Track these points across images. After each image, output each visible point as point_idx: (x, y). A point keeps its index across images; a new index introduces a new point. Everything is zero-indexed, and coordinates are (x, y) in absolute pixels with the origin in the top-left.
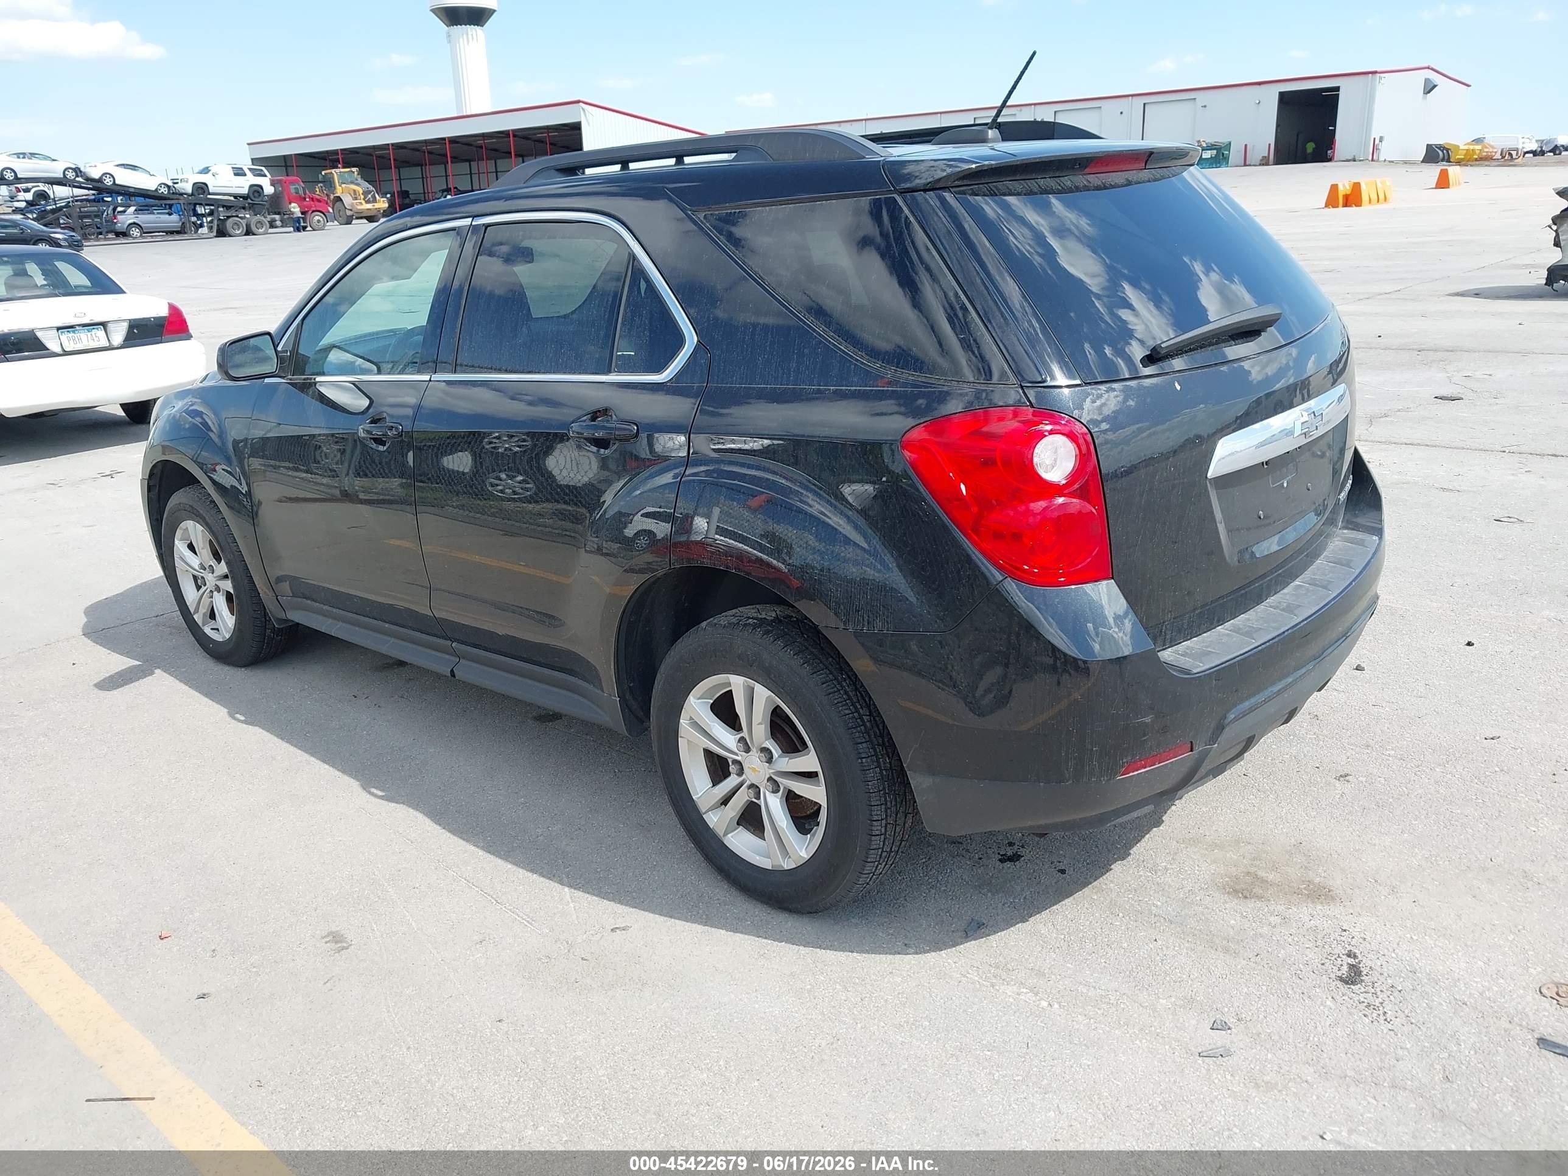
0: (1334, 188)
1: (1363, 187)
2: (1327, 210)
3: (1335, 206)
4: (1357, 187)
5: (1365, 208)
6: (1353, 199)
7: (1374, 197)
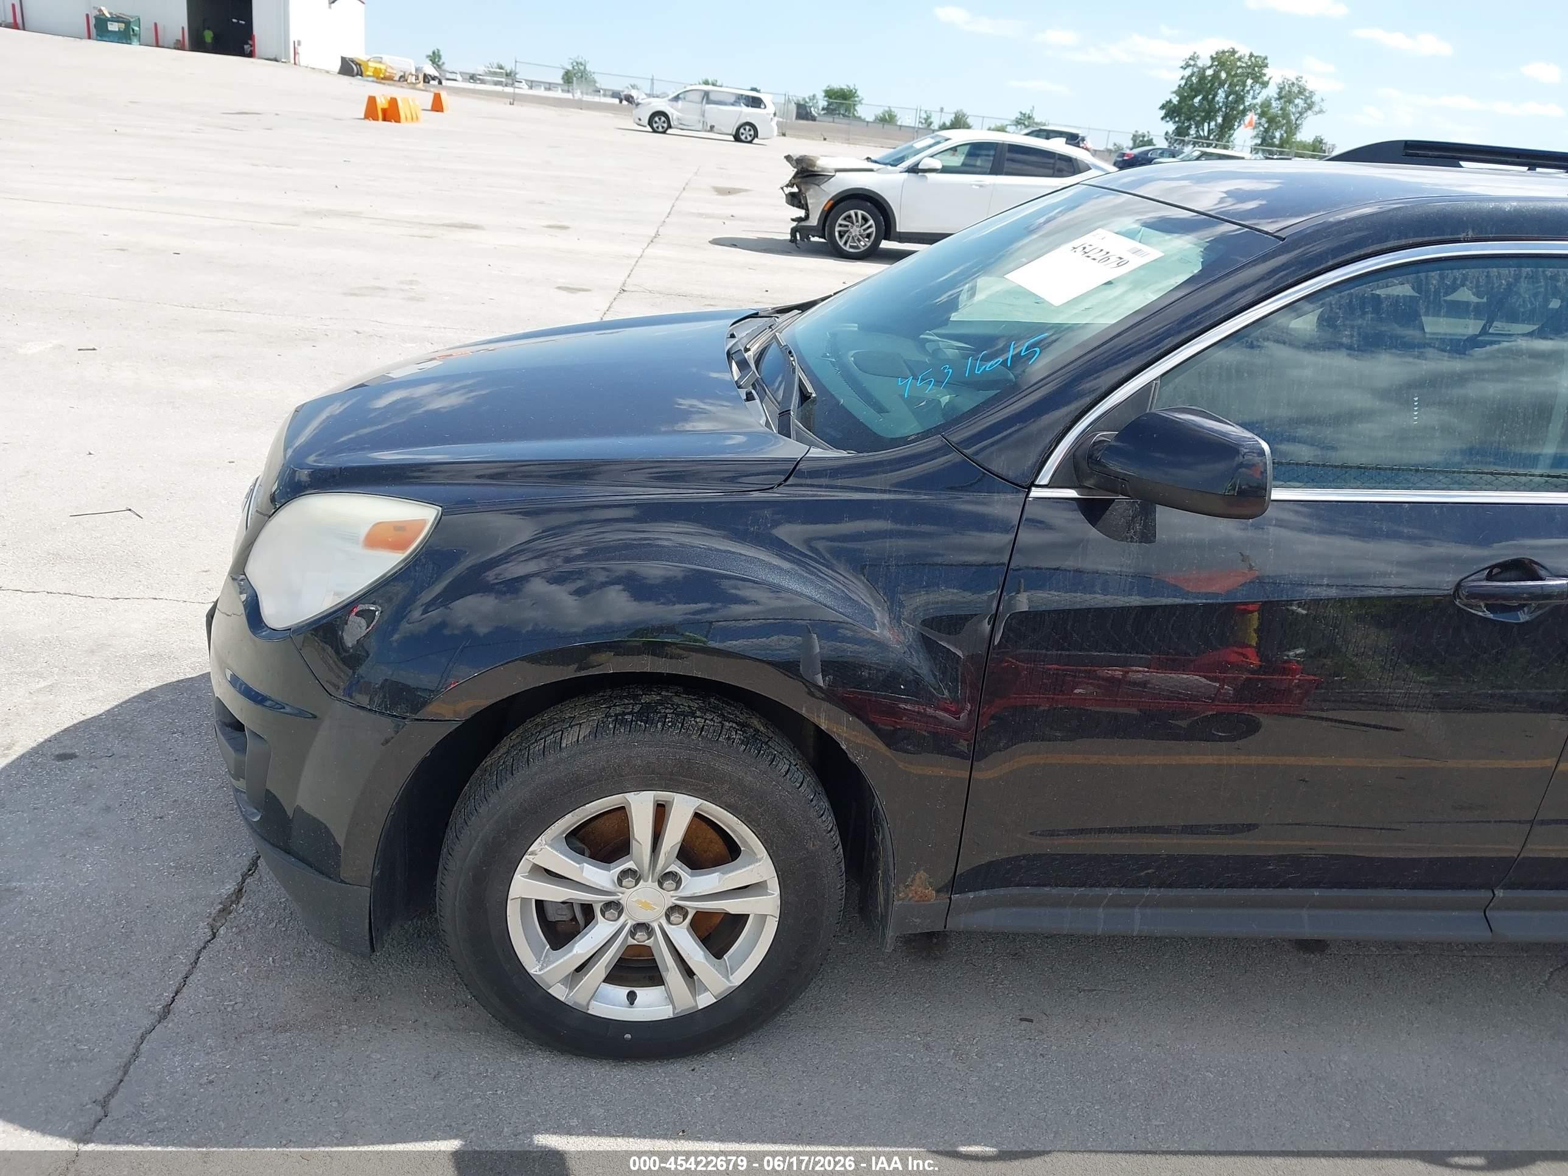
0: (372, 101)
1: (400, 104)
2: (367, 121)
3: (376, 119)
4: (393, 102)
5: (403, 125)
6: (391, 114)
7: (409, 116)
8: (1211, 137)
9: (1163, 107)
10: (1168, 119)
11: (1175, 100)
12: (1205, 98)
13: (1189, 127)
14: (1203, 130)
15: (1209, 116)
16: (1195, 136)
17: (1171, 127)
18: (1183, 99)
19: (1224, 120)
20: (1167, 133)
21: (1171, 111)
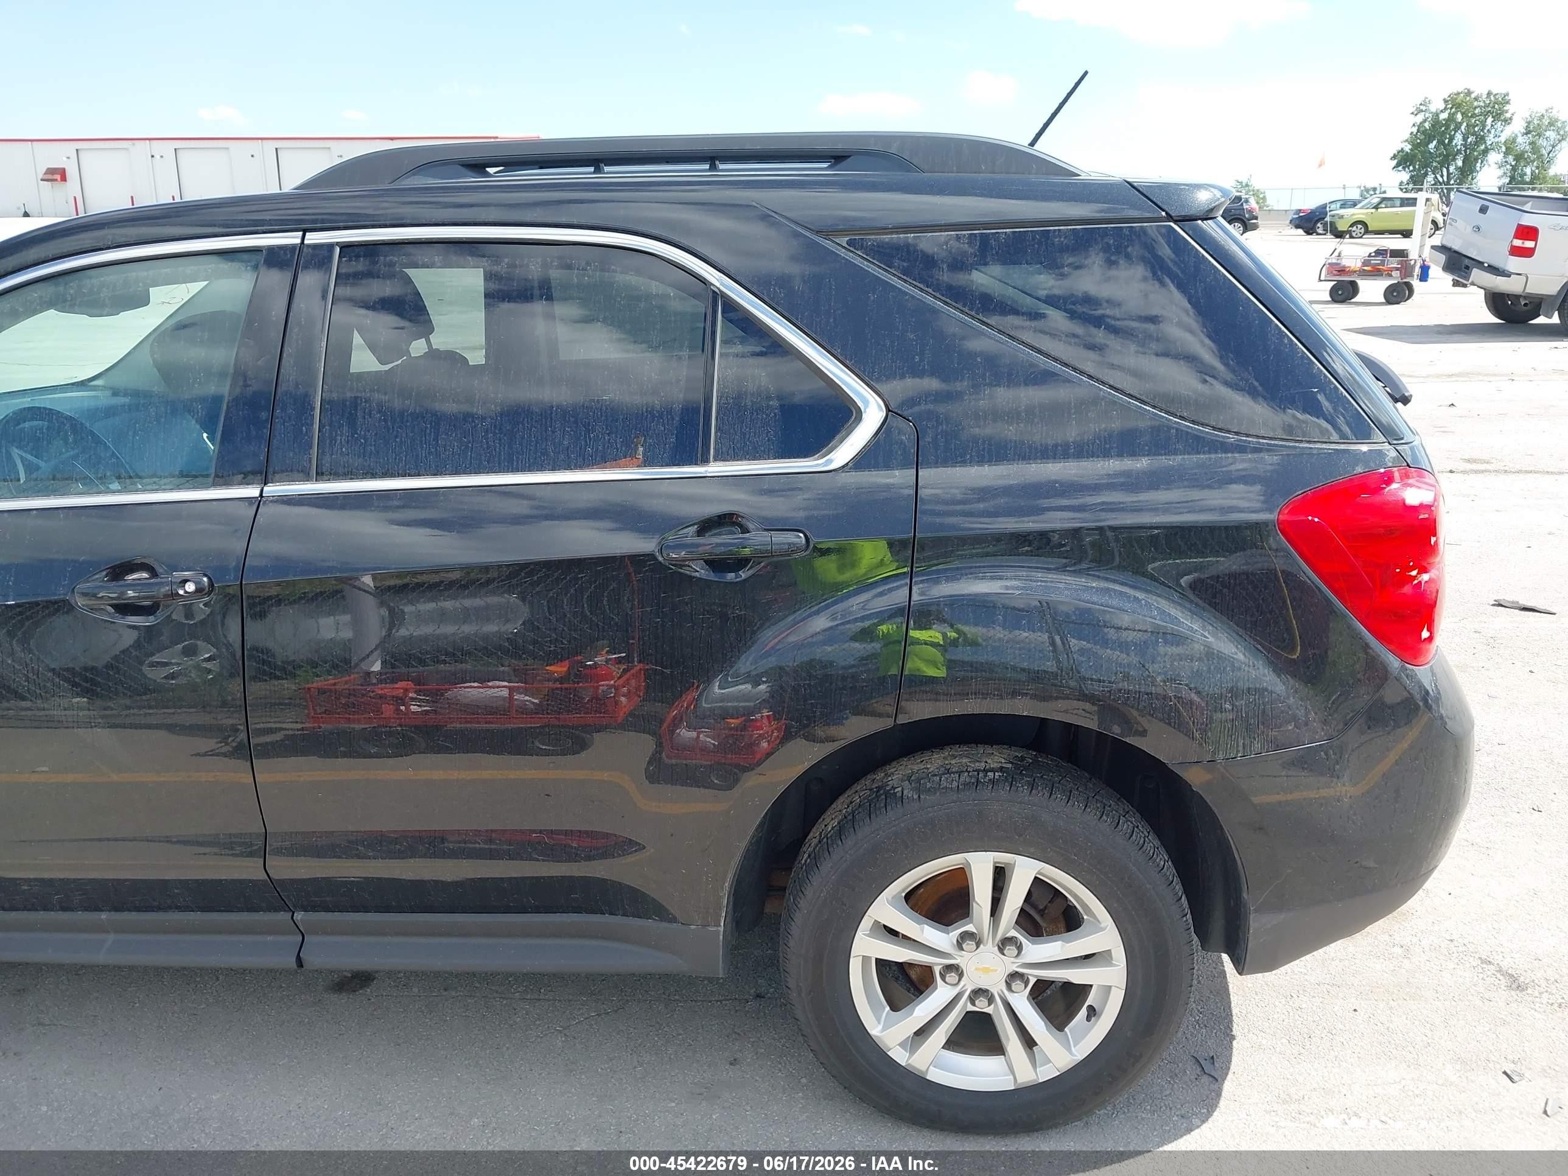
8: (1452, 182)
9: (1394, 157)
10: (1400, 168)
11: (1408, 148)
12: (1441, 142)
13: (1426, 174)
14: (1442, 176)
15: (1447, 159)
16: (1433, 182)
17: (1405, 176)
18: (1415, 146)
19: (1463, 162)
20: (1401, 183)
21: (1403, 160)
